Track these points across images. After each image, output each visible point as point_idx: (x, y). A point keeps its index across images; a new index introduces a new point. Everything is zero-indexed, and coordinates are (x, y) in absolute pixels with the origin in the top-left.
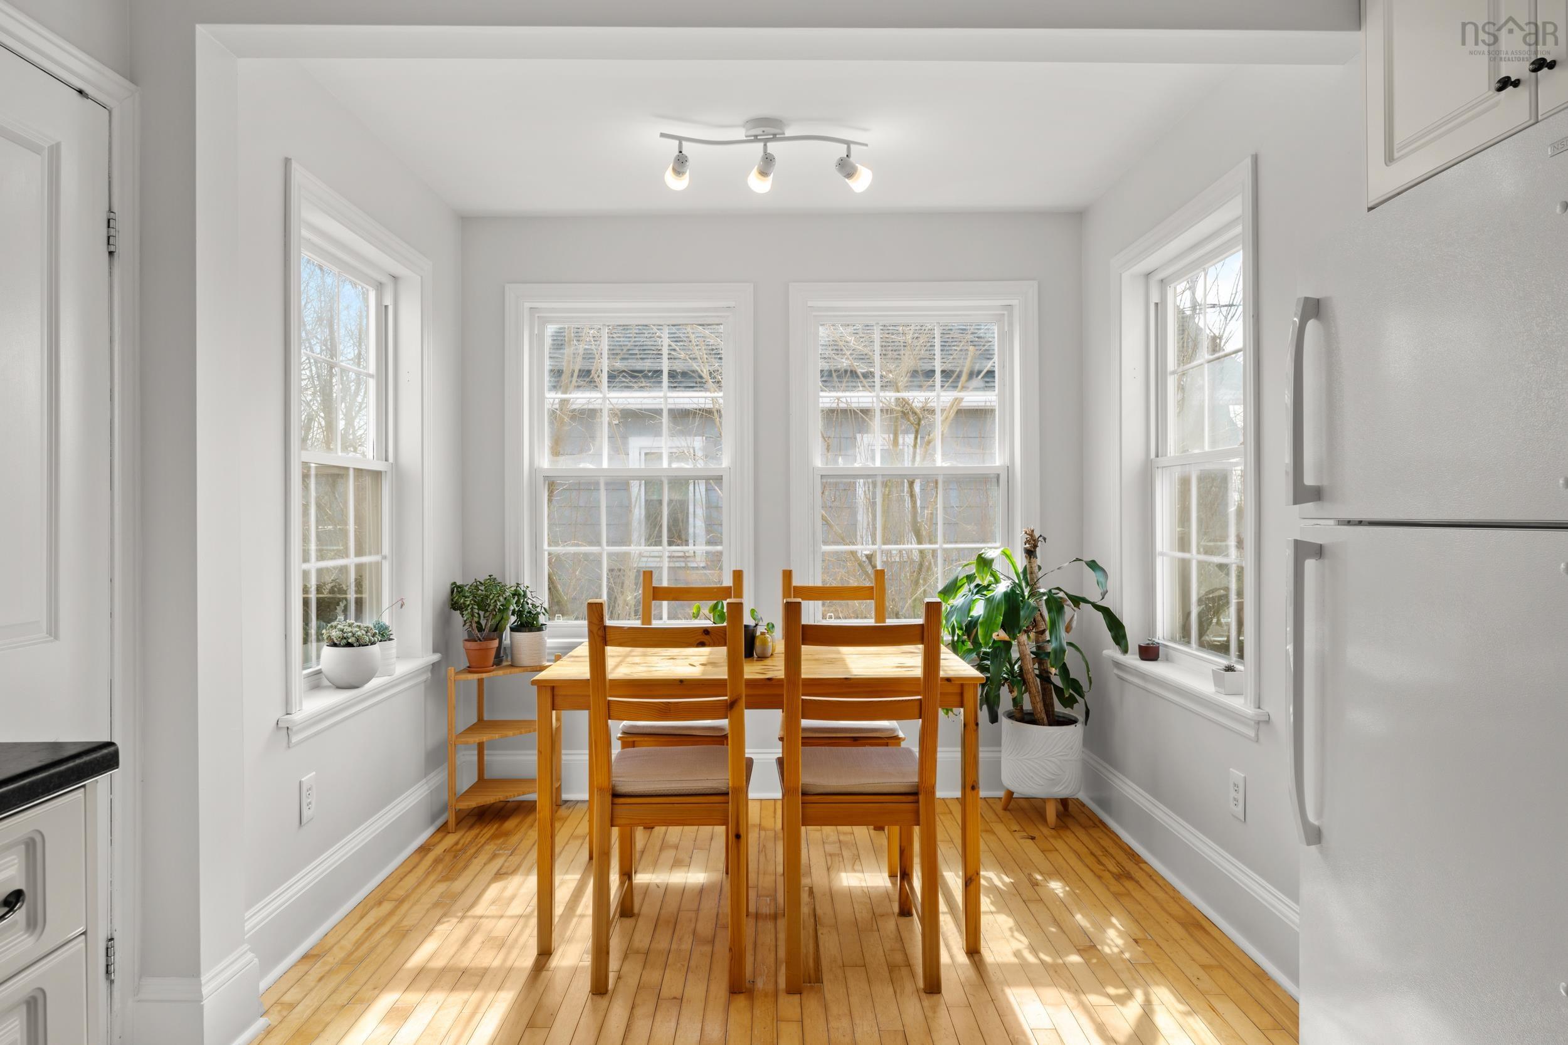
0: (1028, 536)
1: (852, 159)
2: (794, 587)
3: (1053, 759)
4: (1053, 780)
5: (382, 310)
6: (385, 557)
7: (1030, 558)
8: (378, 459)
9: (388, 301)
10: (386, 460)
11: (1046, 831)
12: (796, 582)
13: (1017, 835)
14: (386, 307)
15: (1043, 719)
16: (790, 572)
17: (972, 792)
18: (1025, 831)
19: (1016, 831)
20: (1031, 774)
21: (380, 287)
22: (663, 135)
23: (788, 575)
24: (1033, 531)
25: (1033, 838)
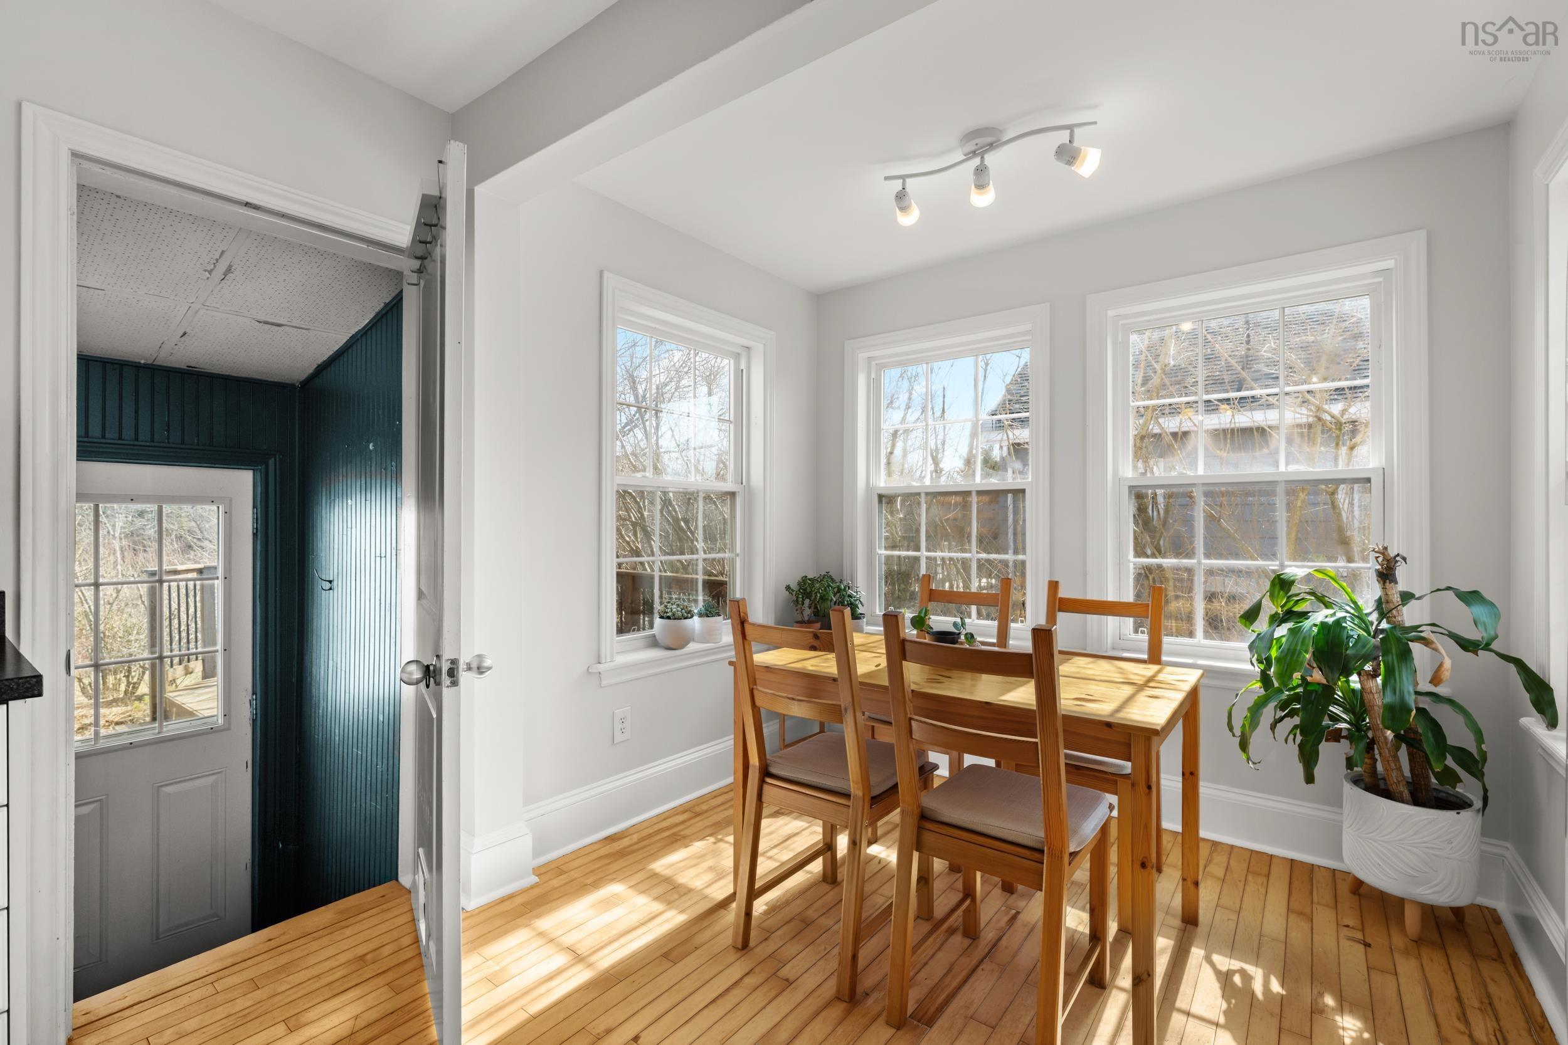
0: (1378, 555)
1: (1076, 144)
2: (1060, 598)
3: (1415, 850)
4: (1415, 877)
5: (739, 373)
6: (738, 555)
7: (1384, 583)
8: (735, 483)
9: (743, 366)
10: (742, 484)
11: (1398, 940)
12: (1063, 593)
13: (1345, 932)
14: (742, 370)
15: (1401, 793)
16: (1057, 583)
17: (1142, 870)
18: (1363, 930)
19: (1348, 926)
20: (1378, 861)
21: (737, 357)
22: (887, 178)
23: (1054, 586)
24: (1385, 548)
25: (1367, 945)
